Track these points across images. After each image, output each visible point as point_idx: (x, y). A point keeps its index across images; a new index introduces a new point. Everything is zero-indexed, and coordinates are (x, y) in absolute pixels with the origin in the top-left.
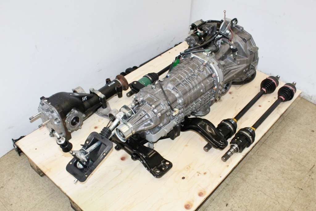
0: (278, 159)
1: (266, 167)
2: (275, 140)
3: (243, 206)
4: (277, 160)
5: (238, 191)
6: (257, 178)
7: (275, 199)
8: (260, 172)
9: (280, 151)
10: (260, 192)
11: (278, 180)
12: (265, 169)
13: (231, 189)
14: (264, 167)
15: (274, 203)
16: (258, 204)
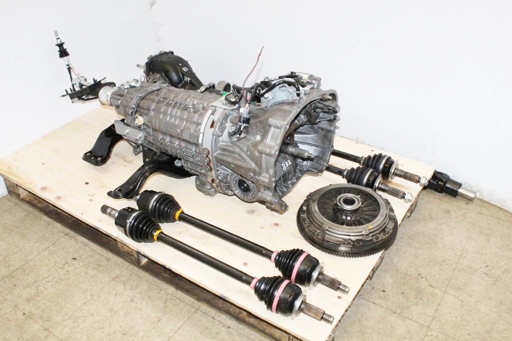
0: (158, 329)
1: (140, 309)
2: (207, 329)
3: (69, 276)
4: (154, 328)
5: (96, 270)
6: (117, 296)
7: (73, 317)
8: (128, 300)
9: (178, 334)
10: (89, 298)
11: (110, 325)
12: (136, 307)
13: (99, 263)
14: (139, 305)
15: (66, 314)
16: (68, 293)
